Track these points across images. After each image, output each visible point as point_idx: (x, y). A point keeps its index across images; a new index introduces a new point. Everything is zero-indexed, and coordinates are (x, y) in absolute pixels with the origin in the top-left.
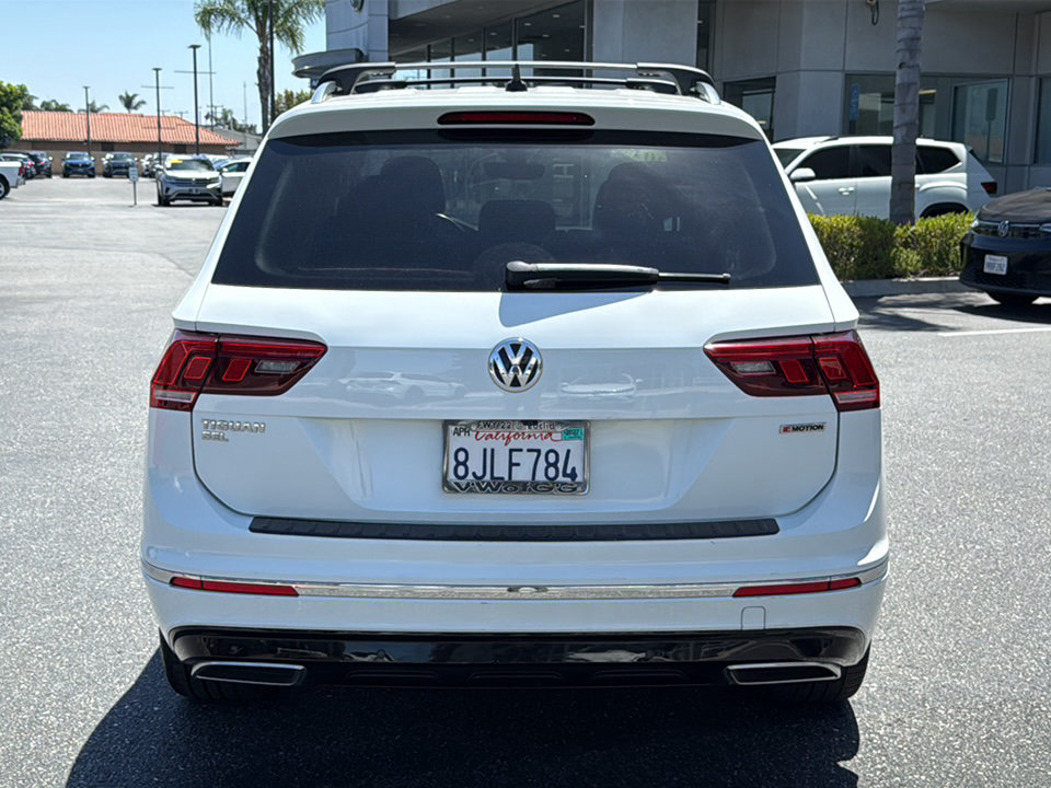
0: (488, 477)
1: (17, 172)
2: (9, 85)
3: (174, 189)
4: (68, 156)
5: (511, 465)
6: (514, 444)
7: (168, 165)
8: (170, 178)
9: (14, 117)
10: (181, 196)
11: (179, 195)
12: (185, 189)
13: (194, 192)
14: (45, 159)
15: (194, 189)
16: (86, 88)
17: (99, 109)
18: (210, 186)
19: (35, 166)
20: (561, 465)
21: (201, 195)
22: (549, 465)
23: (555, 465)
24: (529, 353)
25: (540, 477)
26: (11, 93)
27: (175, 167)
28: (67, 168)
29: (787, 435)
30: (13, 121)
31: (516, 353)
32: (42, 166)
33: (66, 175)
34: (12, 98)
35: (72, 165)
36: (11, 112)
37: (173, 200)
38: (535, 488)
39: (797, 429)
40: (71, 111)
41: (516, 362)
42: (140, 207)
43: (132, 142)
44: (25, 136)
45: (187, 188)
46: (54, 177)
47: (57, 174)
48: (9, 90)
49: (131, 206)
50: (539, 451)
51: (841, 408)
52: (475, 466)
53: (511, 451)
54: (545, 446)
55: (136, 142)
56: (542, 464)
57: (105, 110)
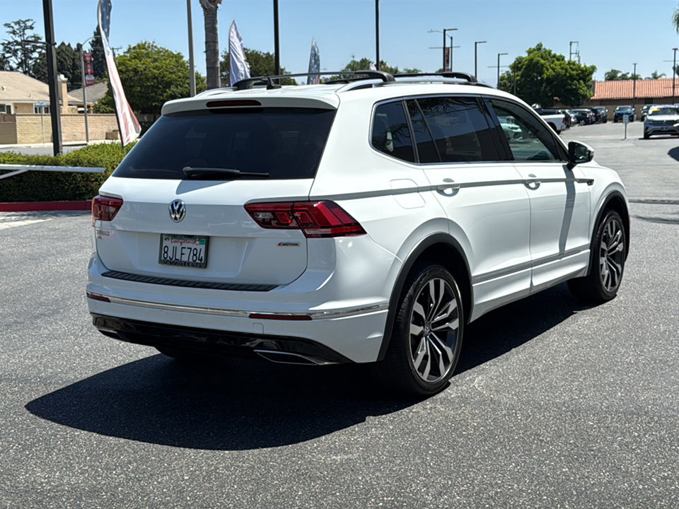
0: (174, 259)
1: (562, 120)
2: (585, 66)
3: (652, 128)
4: (618, 109)
5: (182, 254)
6: (183, 245)
7: (650, 112)
8: (650, 120)
9: (586, 86)
10: (656, 132)
11: (654, 131)
12: (659, 127)
13: (664, 129)
14: (603, 111)
15: (665, 127)
16: (635, 64)
17: (660, 76)
18: (675, 125)
19: (595, 116)
20: (198, 255)
21: (669, 131)
22: (194, 255)
23: (196, 255)
24: (181, 206)
25: (191, 260)
26: (586, 71)
27: (655, 113)
28: (616, 116)
29: (280, 247)
30: (585, 88)
31: (176, 205)
32: (600, 116)
33: (616, 121)
34: (586, 74)
35: (619, 114)
36: (585, 83)
37: (651, 135)
38: (188, 264)
39: (285, 244)
40: (641, 79)
41: (177, 209)
42: (629, 140)
43: (665, 97)
44: (596, 96)
45: (660, 127)
46: (608, 122)
47: (610, 120)
48: (584, 69)
49: (623, 140)
50: (191, 249)
51: (307, 236)
52: (170, 254)
53: (182, 248)
54: (193, 246)
55: (667, 97)
56: (192, 254)
57: (663, 77)
